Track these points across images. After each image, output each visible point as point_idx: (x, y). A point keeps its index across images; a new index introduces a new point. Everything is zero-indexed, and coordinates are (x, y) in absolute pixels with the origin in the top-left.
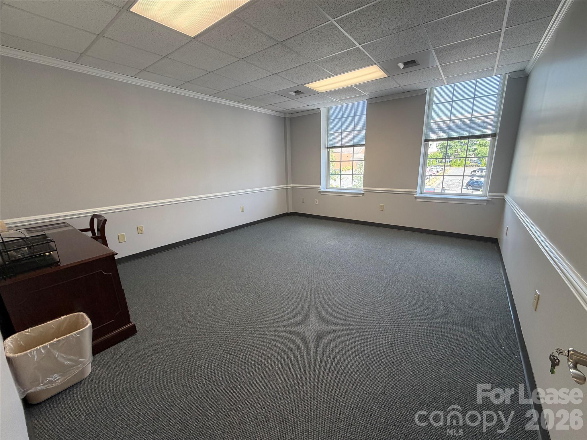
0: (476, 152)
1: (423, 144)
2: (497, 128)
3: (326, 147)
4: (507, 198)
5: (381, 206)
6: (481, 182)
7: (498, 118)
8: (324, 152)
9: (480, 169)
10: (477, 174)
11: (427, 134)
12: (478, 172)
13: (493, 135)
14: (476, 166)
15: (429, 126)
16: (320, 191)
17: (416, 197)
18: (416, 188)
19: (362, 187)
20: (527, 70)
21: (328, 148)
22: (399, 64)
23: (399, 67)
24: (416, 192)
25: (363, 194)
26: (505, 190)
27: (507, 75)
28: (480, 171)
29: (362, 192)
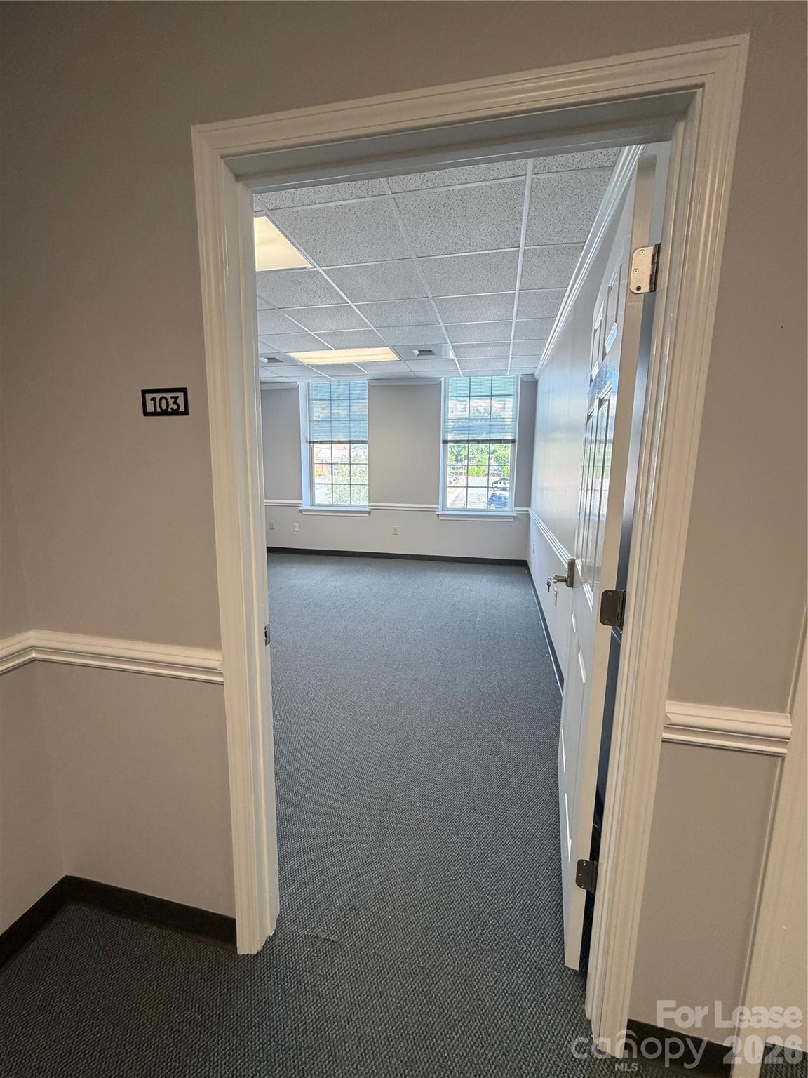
0: (496, 454)
1: (442, 445)
2: (515, 433)
3: (307, 442)
4: (531, 512)
5: (395, 529)
6: (505, 498)
7: (516, 421)
8: (304, 447)
9: (502, 479)
10: (499, 485)
11: (445, 433)
12: (500, 483)
13: (513, 441)
14: (498, 475)
15: (446, 424)
16: (302, 510)
17: (438, 515)
18: (438, 503)
19: (366, 503)
20: (536, 375)
21: (310, 442)
22: (414, 351)
23: (414, 354)
24: (438, 508)
25: (369, 512)
26: (528, 504)
27: (520, 376)
28: (502, 482)
29: (367, 509)
